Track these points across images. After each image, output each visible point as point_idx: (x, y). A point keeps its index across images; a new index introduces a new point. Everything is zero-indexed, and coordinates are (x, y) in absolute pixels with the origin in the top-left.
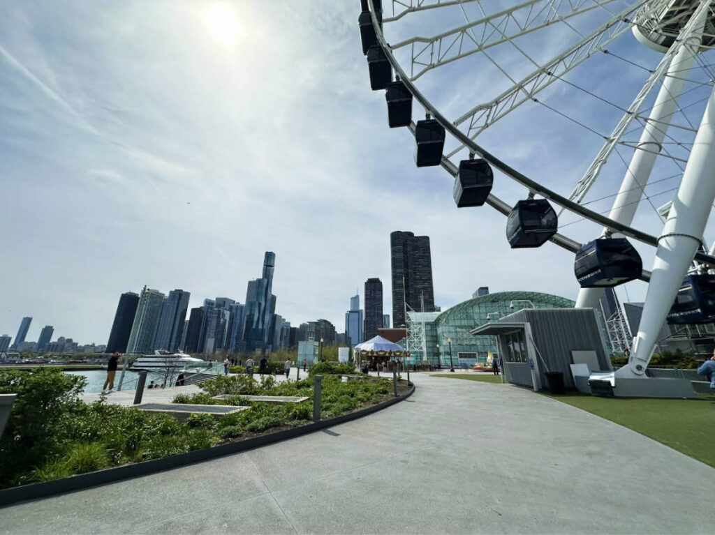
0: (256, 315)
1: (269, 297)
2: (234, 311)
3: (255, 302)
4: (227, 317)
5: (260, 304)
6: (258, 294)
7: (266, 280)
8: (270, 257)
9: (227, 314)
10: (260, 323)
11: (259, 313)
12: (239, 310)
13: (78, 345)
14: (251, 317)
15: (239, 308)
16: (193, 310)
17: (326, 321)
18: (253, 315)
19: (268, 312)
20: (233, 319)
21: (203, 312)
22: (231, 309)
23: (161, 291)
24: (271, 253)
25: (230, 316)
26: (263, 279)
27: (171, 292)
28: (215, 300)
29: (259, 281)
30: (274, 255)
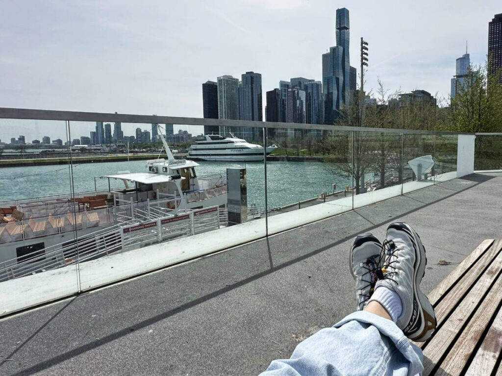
0: (335, 93)
1: (347, 70)
2: (310, 91)
3: (332, 78)
4: (303, 98)
5: (338, 79)
6: (334, 67)
7: (341, 48)
8: (342, 16)
9: (303, 95)
10: (341, 101)
11: (338, 91)
12: (315, 89)
13: (192, 136)
14: (329, 95)
15: (315, 86)
16: (269, 94)
17: (423, 92)
18: (332, 93)
19: (348, 89)
20: (310, 100)
21: (278, 95)
22: (306, 88)
23: (235, 77)
24: (344, 9)
25: (307, 96)
26: (337, 47)
27: (243, 75)
28: (290, 81)
29: (333, 50)
30: (348, 11)
